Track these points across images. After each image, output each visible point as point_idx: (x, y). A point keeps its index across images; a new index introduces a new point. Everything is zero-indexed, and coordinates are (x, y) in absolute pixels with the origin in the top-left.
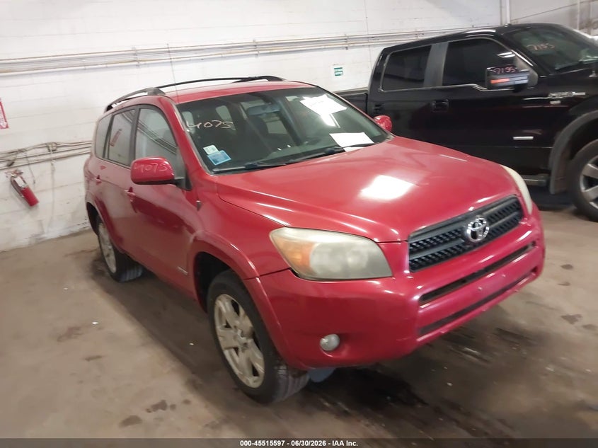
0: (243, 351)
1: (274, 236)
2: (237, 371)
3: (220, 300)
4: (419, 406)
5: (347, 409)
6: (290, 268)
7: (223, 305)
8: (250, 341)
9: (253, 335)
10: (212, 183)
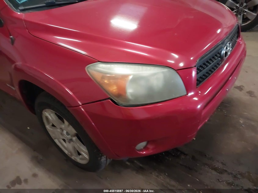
0: (69, 142)
1: (90, 70)
2: (66, 152)
3: (46, 111)
4: (183, 157)
5: (141, 165)
6: (109, 98)
7: (49, 115)
8: (74, 138)
9: (77, 135)
10: (19, 19)
